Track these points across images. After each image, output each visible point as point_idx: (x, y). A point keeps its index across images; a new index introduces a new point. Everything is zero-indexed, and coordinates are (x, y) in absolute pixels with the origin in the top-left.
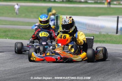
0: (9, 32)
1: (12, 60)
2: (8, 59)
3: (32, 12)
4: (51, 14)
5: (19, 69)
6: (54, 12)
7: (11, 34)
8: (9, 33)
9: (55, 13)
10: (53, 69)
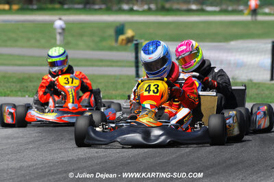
0: (31, 81)
1: (37, 143)
2: (28, 143)
3: (81, 35)
4: (123, 40)
5: (52, 164)
6: (130, 33)
7: (34, 86)
8: (30, 84)
9: (133, 37)
10: (129, 163)
